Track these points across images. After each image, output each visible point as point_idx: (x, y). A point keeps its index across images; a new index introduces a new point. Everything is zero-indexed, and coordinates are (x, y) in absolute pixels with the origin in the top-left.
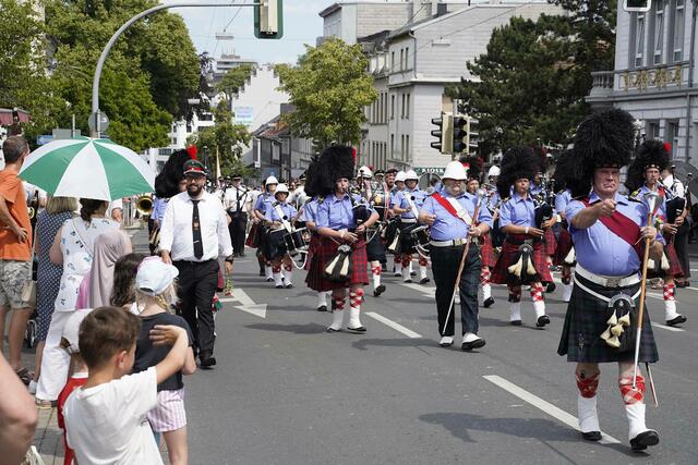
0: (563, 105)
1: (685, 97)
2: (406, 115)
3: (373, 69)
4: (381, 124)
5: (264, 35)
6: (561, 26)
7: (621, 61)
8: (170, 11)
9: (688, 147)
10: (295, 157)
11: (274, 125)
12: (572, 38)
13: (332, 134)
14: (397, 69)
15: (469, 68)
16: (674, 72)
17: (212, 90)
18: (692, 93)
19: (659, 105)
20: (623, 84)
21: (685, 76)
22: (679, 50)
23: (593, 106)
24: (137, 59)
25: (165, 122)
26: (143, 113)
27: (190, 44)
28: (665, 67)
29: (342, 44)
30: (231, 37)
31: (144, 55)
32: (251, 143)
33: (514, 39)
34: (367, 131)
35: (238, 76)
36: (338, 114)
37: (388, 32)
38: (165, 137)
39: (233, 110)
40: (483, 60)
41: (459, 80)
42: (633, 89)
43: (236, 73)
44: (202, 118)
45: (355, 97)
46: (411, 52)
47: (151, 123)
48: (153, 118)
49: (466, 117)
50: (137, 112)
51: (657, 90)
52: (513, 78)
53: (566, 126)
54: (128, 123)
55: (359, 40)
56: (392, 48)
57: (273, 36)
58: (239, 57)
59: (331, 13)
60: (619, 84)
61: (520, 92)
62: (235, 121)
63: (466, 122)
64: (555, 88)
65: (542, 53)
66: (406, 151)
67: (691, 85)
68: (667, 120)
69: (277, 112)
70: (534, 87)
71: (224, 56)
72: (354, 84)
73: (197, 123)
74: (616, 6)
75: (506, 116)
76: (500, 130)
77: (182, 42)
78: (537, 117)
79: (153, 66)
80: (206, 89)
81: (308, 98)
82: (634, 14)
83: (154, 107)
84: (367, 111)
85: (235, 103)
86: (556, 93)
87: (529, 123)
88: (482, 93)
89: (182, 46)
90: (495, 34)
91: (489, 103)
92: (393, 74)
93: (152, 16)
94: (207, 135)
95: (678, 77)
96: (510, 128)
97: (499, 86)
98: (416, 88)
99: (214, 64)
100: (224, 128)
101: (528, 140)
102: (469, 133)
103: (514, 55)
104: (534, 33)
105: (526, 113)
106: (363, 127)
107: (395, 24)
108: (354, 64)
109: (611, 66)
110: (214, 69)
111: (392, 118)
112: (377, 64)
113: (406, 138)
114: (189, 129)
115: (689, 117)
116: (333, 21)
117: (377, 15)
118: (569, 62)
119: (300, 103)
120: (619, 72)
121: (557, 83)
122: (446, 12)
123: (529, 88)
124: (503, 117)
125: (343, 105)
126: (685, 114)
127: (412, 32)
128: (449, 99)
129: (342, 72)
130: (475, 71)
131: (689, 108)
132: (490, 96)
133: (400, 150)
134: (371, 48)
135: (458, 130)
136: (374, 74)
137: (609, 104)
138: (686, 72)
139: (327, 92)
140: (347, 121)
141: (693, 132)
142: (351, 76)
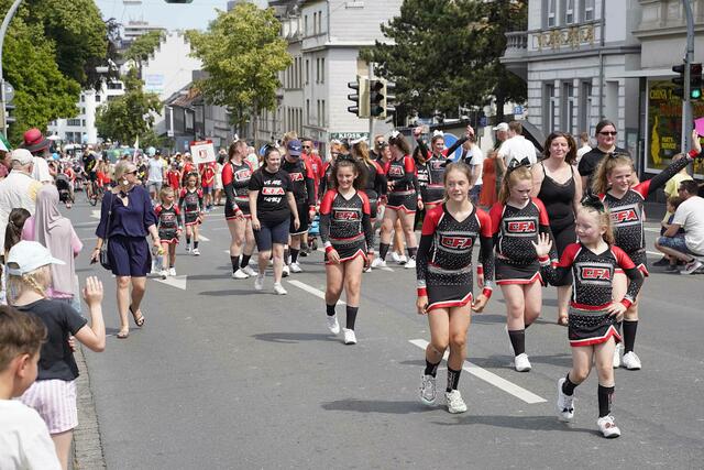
0: (477, 66)
1: (598, 55)
2: (321, 80)
3: (286, 34)
4: (296, 90)
7: (534, 21)
9: (601, 106)
10: (209, 125)
11: (187, 92)
13: (247, 101)
14: (310, 33)
15: (383, 31)
16: (586, 31)
17: (120, 57)
18: (604, 52)
19: (573, 64)
20: (536, 44)
21: (597, 35)
22: (590, 9)
23: (508, 67)
24: (40, 26)
25: (72, 91)
26: (49, 83)
27: (96, 10)
28: (578, 26)
29: (254, 8)
30: (139, 2)
31: (47, 23)
32: (163, 112)
34: (281, 97)
36: (252, 80)
38: (73, 108)
39: (143, 79)
40: (397, 22)
41: (373, 43)
42: (546, 49)
43: (145, 40)
44: (113, 86)
45: (270, 61)
46: (324, 15)
47: (58, 93)
48: (60, 88)
49: (382, 80)
50: (42, 82)
51: (570, 50)
52: (428, 40)
53: (480, 88)
54: (34, 94)
55: (270, 4)
56: (305, 11)
58: (146, 23)
60: (533, 44)
61: (434, 54)
62: (146, 89)
63: (382, 86)
64: (469, 49)
65: (456, 14)
66: (322, 117)
67: (603, 44)
68: (581, 79)
69: (189, 79)
70: (449, 49)
71: (131, 23)
72: (267, 48)
73: (106, 92)
76: (416, 93)
78: (452, 79)
79: (57, 32)
80: (115, 56)
81: (221, 64)
83: (60, 76)
84: (282, 76)
85: (145, 71)
86: (470, 55)
87: (445, 85)
88: (396, 56)
89: (88, 13)
91: (404, 66)
92: (307, 38)
94: (117, 104)
95: (590, 36)
96: (426, 91)
97: (414, 49)
98: (331, 53)
99: (122, 31)
100: (134, 97)
101: (444, 103)
102: (386, 96)
103: (428, 16)
105: (442, 75)
106: (278, 92)
108: (267, 28)
109: (525, 27)
110: (122, 36)
111: (307, 83)
112: (290, 28)
113: (322, 103)
114: (98, 98)
115: (602, 76)
118: (483, 23)
119: (213, 69)
120: (531, 33)
121: (471, 45)
123: (445, 50)
124: (418, 80)
125: (257, 71)
126: (597, 73)
128: (364, 63)
129: (255, 37)
130: (389, 34)
131: (602, 67)
132: (405, 59)
133: (316, 115)
134: (284, 12)
135: (375, 94)
136: (287, 38)
137: (524, 65)
138: (598, 31)
139: (240, 57)
140: (261, 87)
141: (606, 91)
142: (264, 41)
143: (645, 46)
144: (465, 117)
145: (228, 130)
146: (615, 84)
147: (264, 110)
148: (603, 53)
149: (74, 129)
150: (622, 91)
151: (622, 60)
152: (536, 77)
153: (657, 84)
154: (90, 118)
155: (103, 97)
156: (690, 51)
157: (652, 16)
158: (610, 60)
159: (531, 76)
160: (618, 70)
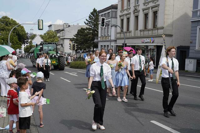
2: (63, 43)
5: (40, 29)
6: (89, 29)
7: (99, 35)
8: (21, 25)
12: (91, 31)
17: (29, 39)
19: (106, 42)
22: (109, 34)
23: (95, 43)
24: (15, 33)
25: (21, 44)
26: (17, 43)
27: (25, 31)
28: (107, 36)
29: (52, 31)
30: (33, 30)
31: (16, 33)
33: (81, 31)
35: (33, 37)
38: (20, 47)
40: (76, 35)
41: (72, 38)
42: (101, 40)
44: (27, 44)
45: (55, 40)
46: (64, 33)
47: (18, 44)
49: (75, 44)
50: (15, 42)
51: (105, 40)
52: (81, 38)
53: (90, 46)
54: (14, 44)
55: (55, 31)
56: (61, 32)
57: (42, 29)
58: (33, 33)
59: (50, 26)
60: (99, 39)
61: (83, 40)
62: (33, 44)
65: (86, 34)
66: (63, 50)
67: (111, 39)
68: (107, 45)
69: (40, 42)
70: (85, 39)
73: (26, 45)
74: (98, 26)
75: (80, 44)
76: (79, 46)
77: (24, 31)
78: (86, 44)
79: (18, 35)
81: (47, 40)
82: (101, 28)
83: (19, 42)
85: (33, 41)
86: (89, 40)
87: (84, 45)
88: (76, 40)
90: (78, 30)
91: (77, 42)
92: (61, 37)
93: (18, 26)
94: (28, 47)
95: (108, 38)
96: (81, 46)
97: (79, 39)
98: (65, 39)
99: (29, 34)
100: (31, 45)
102: (76, 47)
103: (82, 34)
104: (85, 30)
107: (61, 28)
109: (98, 36)
112: (58, 35)
113: (63, 47)
114: (24, 46)
115: (110, 45)
116: (50, 27)
117: (58, 27)
118: (91, 35)
119: (45, 41)
122: (70, 27)
127: (64, 30)
128: (71, 41)
130: (75, 36)
131: (110, 43)
134: (57, 32)
135: (74, 46)
136: (58, 37)
137: (98, 43)
138: (110, 37)
139: (50, 39)
141: (111, 47)
142: (54, 37)
143: (117, 40)
144: (87, 51)
146: (112, 46)
148: (111, 41)
149: (20, 51)
150: (114, 47)
151: (114, 42)
152: (100, 44)
153: (119, 46)
154: (23, 49)
155: (25, 46)
156: (125, 41)
157: (118, 35)
158: (112, 42)
159: (99, 44)
160: (113, 44)
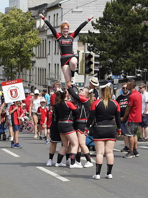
2: (57, 52)
3: (38, 26)
4: (43, 58)
13: (15, 64)
15: (93, 25)
29: (20, 12)
33: (118, 9)
34: (34, 62)
36: (18, 52)
37: (46, 5)
40: (101, 20)
41: (87, 32)
45: (28, 42)
46: (59, 16)
49: (92, 53)
52: (119, 31)
55: (30, 9)
56: (49, 14)
61: (122, 39)
63: (92, 56)
65: (135, 16)
66: (57, 73)
70: (130, 36)
72: (27, 34)
75: (114, 52)
76: (111, 61)
78: (133, 53)
84: (35, 50)
87: (128, 57)
88: (100, 40)
90: (107, 5)
91: (104, 45)
96: (117, 59)
97: (110, 35)
101: (127, 66)
102: (94, 62)
103: (119, 17)
104: (130, 5)
105: (126, 51)
106: (33, 59)
108: (27, 23)
111: (49, 54)
112: (40, 23)
121: (143, 34)
123: (128, 36)
124: (112, 53)
125: (21, 47)
127: (60, 5)
128: (82, 43)
129: (20, 28)
130: (96, 27)
132: (106, 41)
133: (54, 72)
134: (36, 14)
135: (88, 61)
136: (38, 29)
139: (12, 39)
140: (23, 56)
142: (25, 30)
144: (139, 75)
145: (4, 80)
147: (24, 70)
